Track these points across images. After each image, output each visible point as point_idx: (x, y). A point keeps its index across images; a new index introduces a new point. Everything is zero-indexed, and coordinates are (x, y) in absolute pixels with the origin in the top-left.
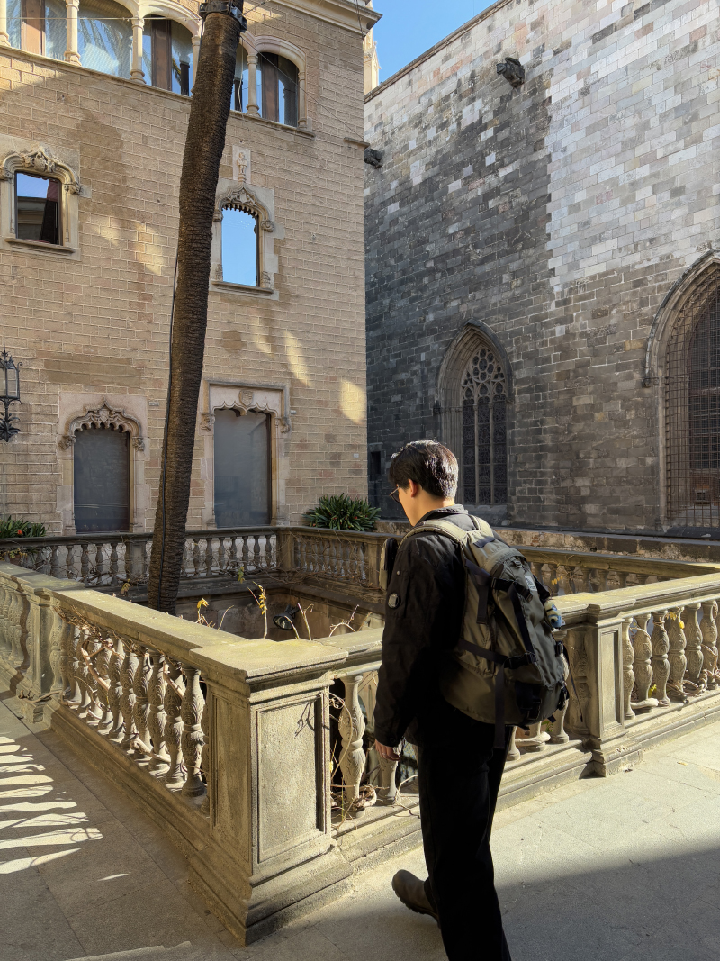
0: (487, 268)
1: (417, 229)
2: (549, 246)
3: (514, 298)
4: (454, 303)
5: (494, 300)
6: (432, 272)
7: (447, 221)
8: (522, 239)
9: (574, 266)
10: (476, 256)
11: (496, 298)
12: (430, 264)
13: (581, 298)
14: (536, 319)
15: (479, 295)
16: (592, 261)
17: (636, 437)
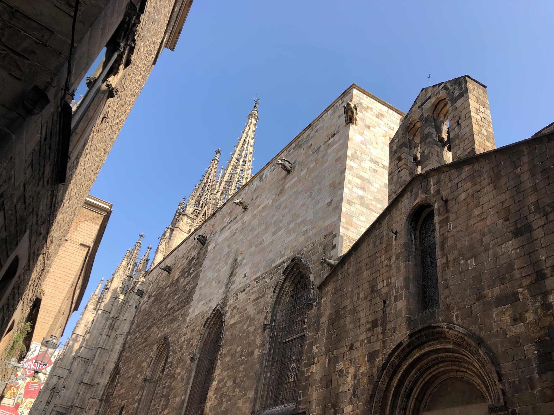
0: (177, 313)
1: (169, 299)
2: (192, 303)
3: (179, 326)
4: (166, 329)
5: (174, 327)
6: (166, 315)
7: (176, 295)
8: (188, 301)
9: (193, 311)
10: (176, 309)
11: (175, 325)
12: (167, 313)
13: (191, 325)
14: (180, 334)
15: (172, 325)
16: (197, 309)
17: (184, 386)
